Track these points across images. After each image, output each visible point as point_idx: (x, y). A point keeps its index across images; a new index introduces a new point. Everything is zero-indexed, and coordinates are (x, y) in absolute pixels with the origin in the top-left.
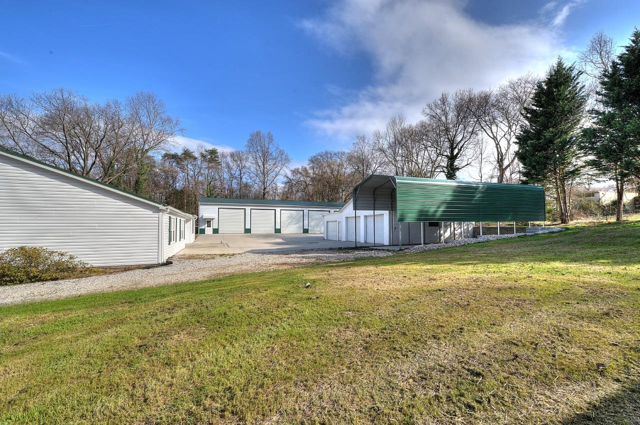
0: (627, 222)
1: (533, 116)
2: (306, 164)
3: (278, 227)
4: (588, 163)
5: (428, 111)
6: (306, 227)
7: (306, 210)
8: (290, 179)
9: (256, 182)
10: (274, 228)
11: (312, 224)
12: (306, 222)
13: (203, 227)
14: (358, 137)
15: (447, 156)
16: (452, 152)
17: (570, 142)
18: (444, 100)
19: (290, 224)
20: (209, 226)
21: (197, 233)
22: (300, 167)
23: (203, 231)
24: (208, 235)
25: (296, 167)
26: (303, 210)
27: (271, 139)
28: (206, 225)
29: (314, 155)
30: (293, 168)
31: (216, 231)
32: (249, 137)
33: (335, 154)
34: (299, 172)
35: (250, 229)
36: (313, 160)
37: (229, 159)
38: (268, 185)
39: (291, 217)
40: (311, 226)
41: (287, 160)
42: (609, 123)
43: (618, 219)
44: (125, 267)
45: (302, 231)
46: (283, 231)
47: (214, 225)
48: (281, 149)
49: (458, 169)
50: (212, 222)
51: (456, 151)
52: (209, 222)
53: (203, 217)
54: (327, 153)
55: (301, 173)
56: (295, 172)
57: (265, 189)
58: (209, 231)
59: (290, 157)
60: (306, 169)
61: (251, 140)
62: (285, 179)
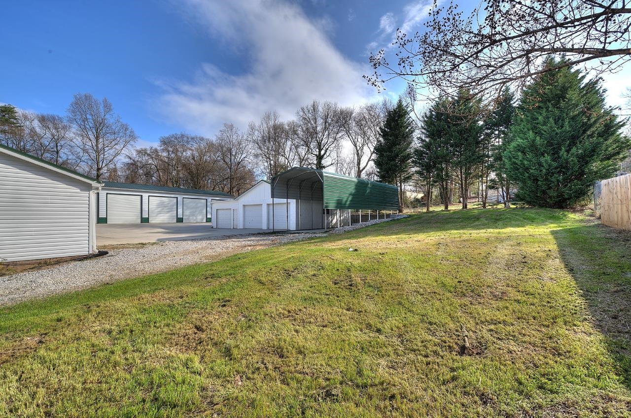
0: (433, 212)
1: (385, 134)
2: (156, 145)
3: (145, 216)
4: (417, 172)
5: (301, 113)
6: (180, 216)
7: (180, 198)
8: (134, 160)
9: (83, 159)
10: (140, 217)
11: (187, 213)
12: (180, 211)
14: (225, 125)
15: (316, 155)
16: (320, 152)
17: (408, 156)
18: (315, 108)
19: (160, 213)
22: (148, 148)
25: (143, 147)
26: (177, 198)
27: (108, 107)
29: (167, 136)
30: (139, 148)
32: (73, 100)
33: (192, 139)
34: (147, 153)
35: (106, 218)
36: (165, 142)
37: (36, 124)
38: (104, 165)
39: (161, 205)
40: (187, 216)
41: (133, 137)
42: (429, 148)
43: (428, 210)
44: (38, 261)
45: (175, 221)
46: (152, 221)
48: (124, 122)
49: (324, 167)
51: (323, 152)
54: (183, 136)
55: (149, 155)
56: (141, 152)
57: (99, 169)
59: (137, 133)
60: (156, 150)
61: (76, 104)
62: (127, 160)
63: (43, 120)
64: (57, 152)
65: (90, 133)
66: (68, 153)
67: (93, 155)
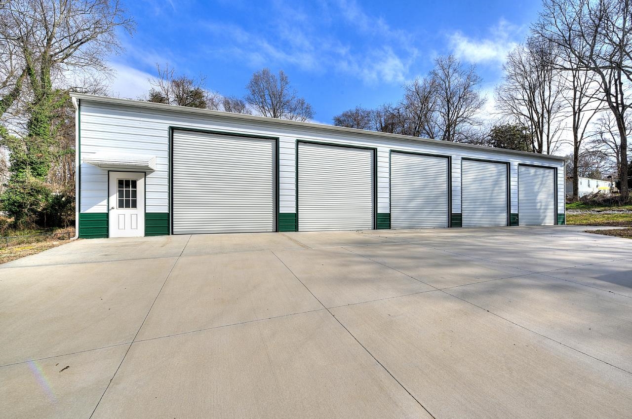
13: (99, 208)
20: (128, 200)
23: (98, 226)
28: (114, 199)
31: (158, 224)
47: (154, 197)
50: (140, 184)
52: (127, 187)
58: (126, 224)
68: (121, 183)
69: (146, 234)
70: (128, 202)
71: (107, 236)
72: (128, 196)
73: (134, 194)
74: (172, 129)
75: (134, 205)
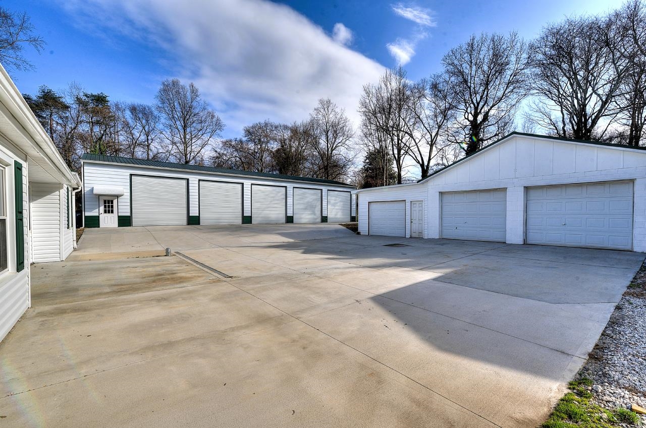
2: (241, 136)
3: (247, 213)
6: (290, 214)
8: (219, 154)
9: (172, 152)
10: (241, 216)
12: (290, 206)
13: (94, 213)
20: (109, 209)
21: (79, 224)
22: (233, 139)
23: (94, 222)
24: (110, 231)
25: (228, 139)
27: (195, 94)
28: (102, 209)
29: (251, 125)
30: (224, 139)
31: (125, 221)
32: (161, 87)
34: (232, 145)
35: (199, 217)
36: (250, 132)
37: (128, 114)
38: (191, 158)
40: (297, 212)
45: (284, 220)
46: (255, 220)
47: (123, 208)
48: (211, 110)
50: (115, 202)
52: (108, 203)
53: (95, 192)
58: (109, 221)
59: (223, 121)
60: (241, 141)
61: (164, 90)
62: (213, 154)
63: (133, 109)
64: (148, 146)
65: (178, 123)
66: (158, 147)
67: (181, 147)
68: (105, 202)
69: (119, 226)
70: (109, 210)
71: (99, 227)
72: (109, 207)
73: (112, 207)
74: (131, 175)
75: (112, 212)
